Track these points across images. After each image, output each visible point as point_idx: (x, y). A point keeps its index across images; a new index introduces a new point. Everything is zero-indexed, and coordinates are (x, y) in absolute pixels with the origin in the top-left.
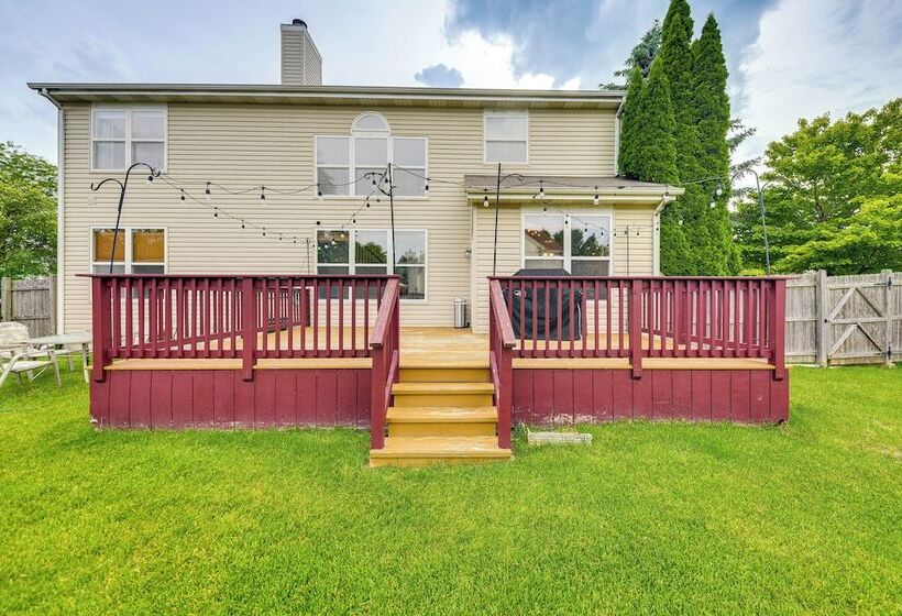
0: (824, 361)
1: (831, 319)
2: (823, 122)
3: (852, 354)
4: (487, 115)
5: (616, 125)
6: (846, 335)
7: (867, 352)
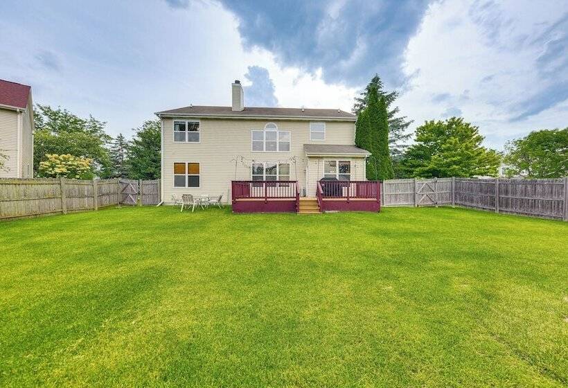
0: (416, 205)
1: (418, 193)
2: (432, 122)
3: (425, 203)
4: (311, 124)
5: (355, 127)
6: (423, 197)
7: (430, 203)
